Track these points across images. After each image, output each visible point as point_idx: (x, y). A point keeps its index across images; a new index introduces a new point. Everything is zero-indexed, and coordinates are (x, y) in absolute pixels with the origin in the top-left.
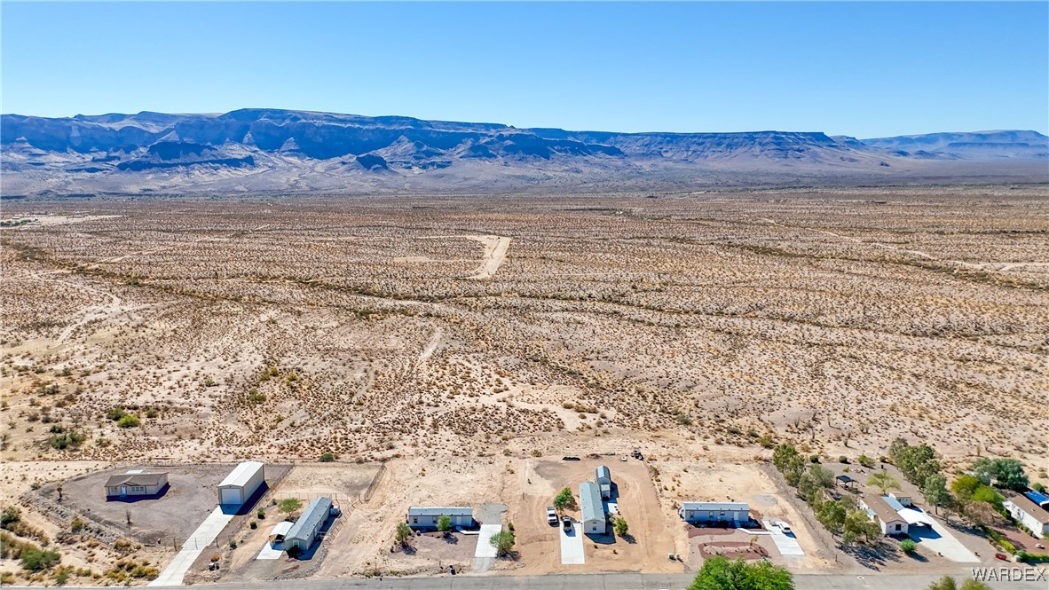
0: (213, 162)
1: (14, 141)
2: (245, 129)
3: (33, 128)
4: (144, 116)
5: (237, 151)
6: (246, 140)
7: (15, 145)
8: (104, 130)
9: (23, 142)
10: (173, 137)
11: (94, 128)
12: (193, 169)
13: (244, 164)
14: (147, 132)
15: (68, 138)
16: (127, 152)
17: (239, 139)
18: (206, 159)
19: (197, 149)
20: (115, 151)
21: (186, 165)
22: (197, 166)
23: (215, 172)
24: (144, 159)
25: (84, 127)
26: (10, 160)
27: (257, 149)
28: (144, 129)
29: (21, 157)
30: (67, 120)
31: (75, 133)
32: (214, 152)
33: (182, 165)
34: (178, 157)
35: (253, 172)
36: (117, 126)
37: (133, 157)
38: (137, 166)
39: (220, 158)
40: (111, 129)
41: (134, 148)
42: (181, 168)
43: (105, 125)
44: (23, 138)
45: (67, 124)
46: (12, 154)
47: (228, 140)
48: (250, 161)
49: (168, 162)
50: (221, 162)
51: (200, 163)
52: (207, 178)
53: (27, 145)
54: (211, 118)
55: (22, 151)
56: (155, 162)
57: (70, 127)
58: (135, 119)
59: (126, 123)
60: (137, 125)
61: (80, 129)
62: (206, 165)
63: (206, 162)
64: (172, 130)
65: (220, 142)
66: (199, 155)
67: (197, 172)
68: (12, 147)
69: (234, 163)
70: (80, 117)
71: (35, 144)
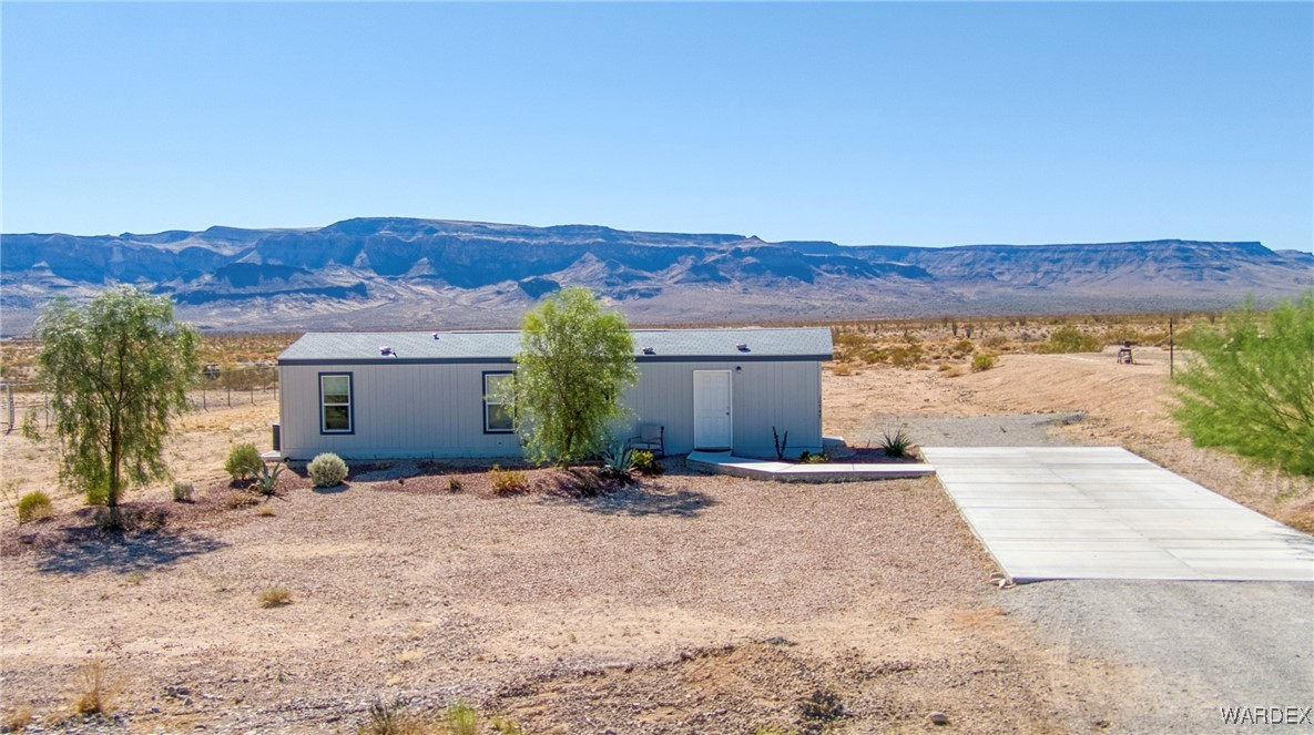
0: (306, 291)
1: (29, 268)
2: (357, 247)
3: (59, 251)
4: (216, 233)
5: (344, 277)
6: (357, 261)
7: (32, 274)
8: (158, 252)
9: (42, 269)
10: (254, 258)
11: (144, 250)
12: (277, 301)
13: (353, 294)
14: (216, 254)
15: (107, 264)
16: (187, 280)
17: (347, 261)
18: (296, 288)
19: (285, 272)
20: (170, 280)
21: (266, 295)
22: (282, 297)
23: (308, 306)
24: (207, 288)
25: (130, 249)
26: (21, 293)
27: (372, 275)
28: (215, 250)
29: (37, 290)
30: (108, 238)
31: (117, 258)
32: (308, 278)
33: (261, 295)
34: (256, 284)
35: (366, 306)
36: (176, 247)
37: (194, 286)
38: (197, 298)
39: (317, 286)
40: (168, 251)
41: (197, 275)
42: (259, 301)
43: (160, 246)
44: (43, 264)
45: (107, 244)
46: (25, 286)
47: (331, 262)
48: (361, 291)
49: (241, 291)
50: (318, 291)
51: (288, 293)
52: (295, 313)
53: (49, 273)
54: (309, 233)
55: (40, 281)
56: (222, 292)
57: (110, 249)
58: (202, 237)
59: (189, 243)
60: (204, 245)
61: (124, 250)
62: (296, 296)
63: (297, 292)
64: (253, 250)
65: (319, 264)
66: (286, 280)
67: (282, 306)
68: (26, 277)
69: (338, 293)
70: (127, 236)
71: (59, 272)
